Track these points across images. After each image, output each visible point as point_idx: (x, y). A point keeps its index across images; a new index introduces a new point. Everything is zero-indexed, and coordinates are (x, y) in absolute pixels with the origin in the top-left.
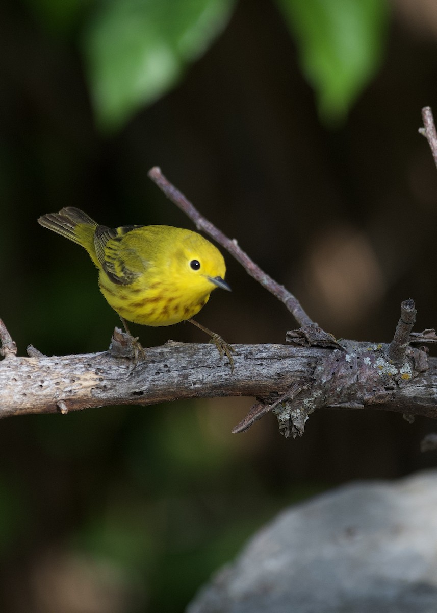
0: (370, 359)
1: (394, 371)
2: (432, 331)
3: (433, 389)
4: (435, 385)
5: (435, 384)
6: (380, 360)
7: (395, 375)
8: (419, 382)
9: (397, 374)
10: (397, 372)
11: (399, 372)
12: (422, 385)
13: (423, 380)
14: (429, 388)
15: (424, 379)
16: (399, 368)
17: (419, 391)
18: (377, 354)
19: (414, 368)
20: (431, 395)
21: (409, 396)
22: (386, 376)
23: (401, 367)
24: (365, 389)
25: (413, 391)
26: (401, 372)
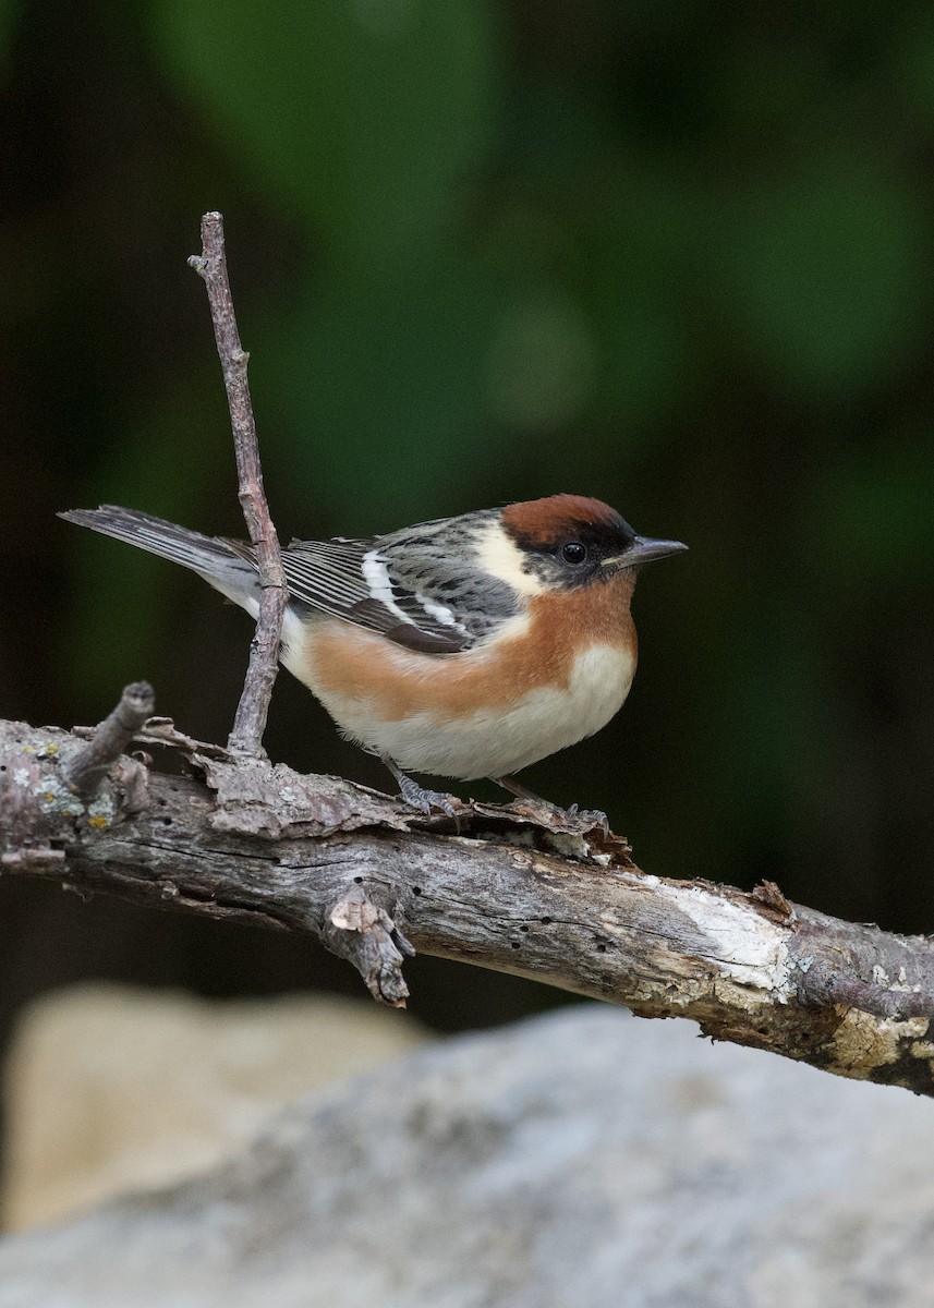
0: (27, 774)
1: (76, 808)
2: (170, 723)
3: (150, 849)
4: (157, 842)
5: (155, 838)
6: (49, 780)
7: (76, 817)
8: (125, 831)
9: (83, 815)
10: (83, 811)
11: (86, 810)
12: (128, 838)
13: (133, 829)
14: (143, 847)
15: (136, 827)
16: (86, 803)
17: (120, 850)
18: (45, 764)
19: (119, 807)
20: (143, 861)
21: (97, 858)
22: (56, 815)
23: (93, 802)
24: (7, 839)
25: (108, 850)
26: (91, 812)
